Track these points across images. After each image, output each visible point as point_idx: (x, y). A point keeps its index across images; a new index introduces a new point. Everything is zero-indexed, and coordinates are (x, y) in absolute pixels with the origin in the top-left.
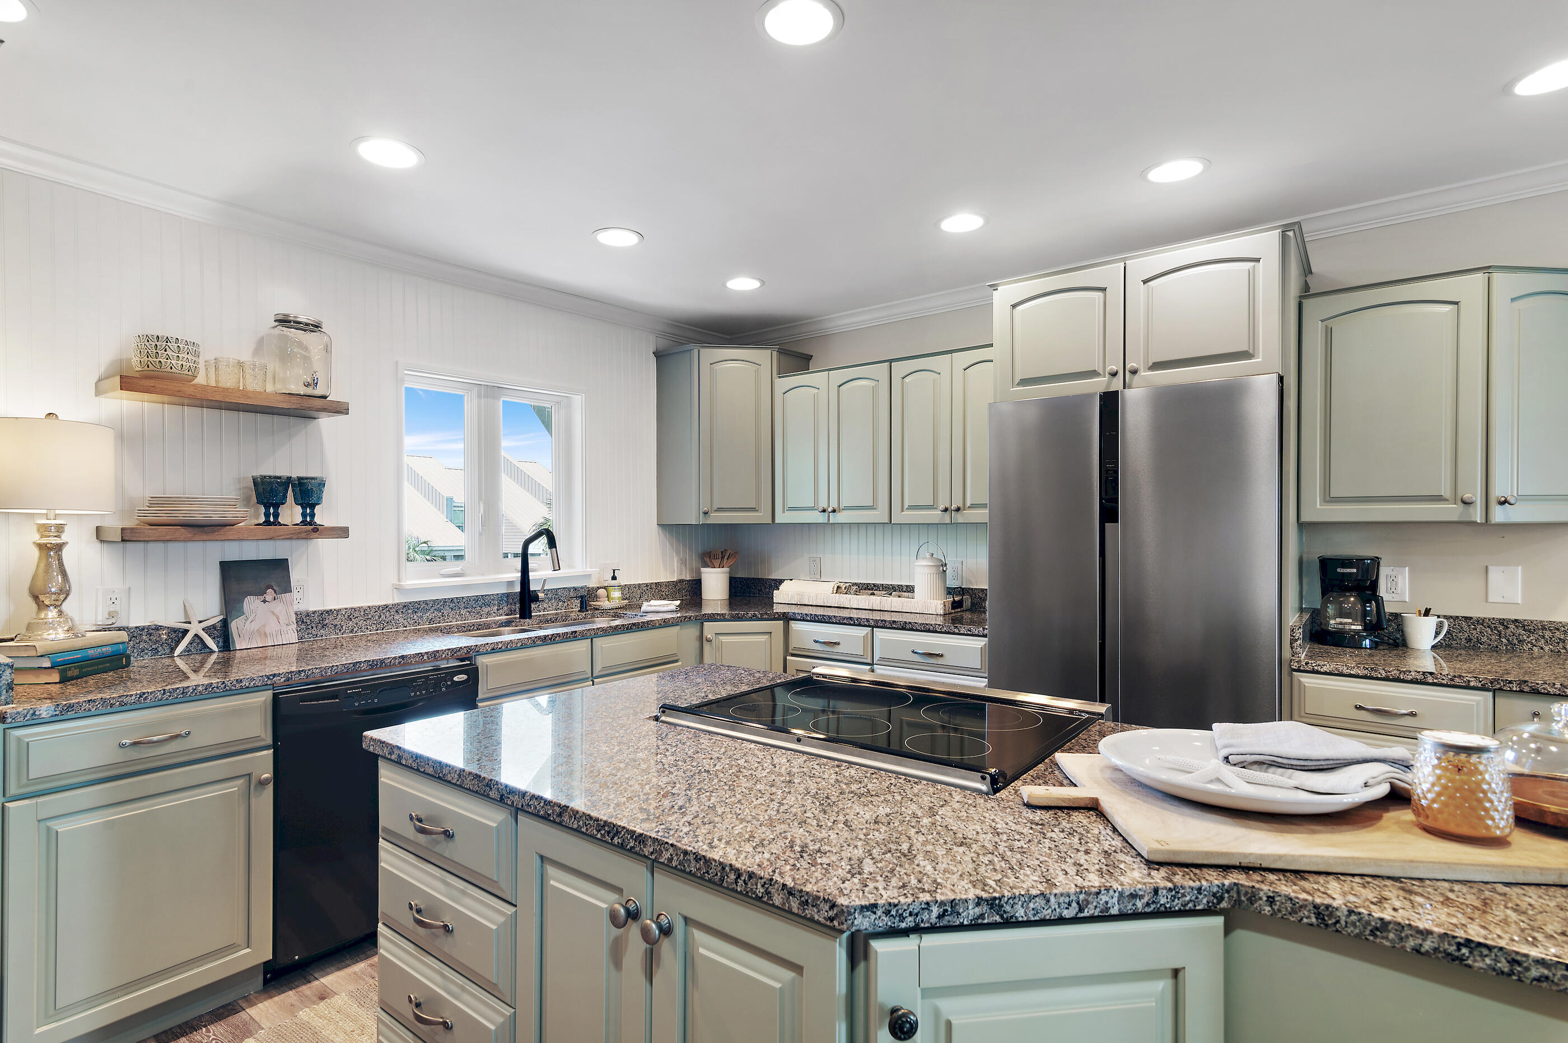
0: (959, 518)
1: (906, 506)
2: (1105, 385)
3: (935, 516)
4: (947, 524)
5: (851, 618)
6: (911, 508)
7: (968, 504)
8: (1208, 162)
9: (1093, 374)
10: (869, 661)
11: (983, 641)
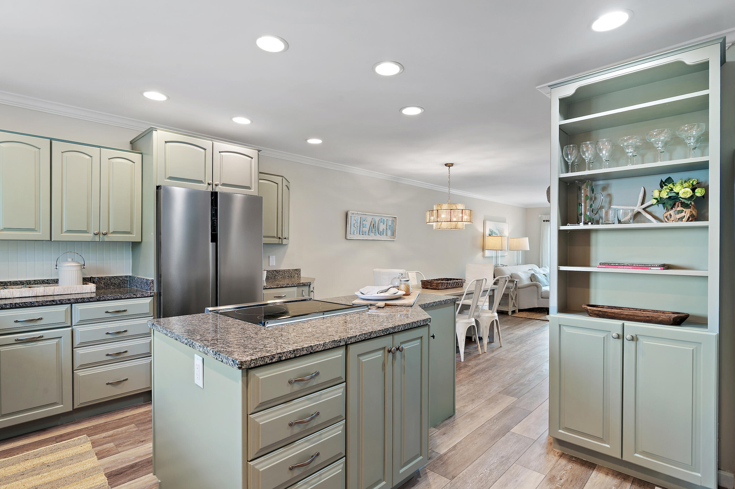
0: (106, 239)
1: (64, 230)
2: (205, 188)
3: (89, 237)
4: (97, 241)
5: (53, 301)
6: (69, 231)
7: (111, 231)
8: (252, 122)
9: (201, 182)
10: (69, 324)
11: (150, 299)
